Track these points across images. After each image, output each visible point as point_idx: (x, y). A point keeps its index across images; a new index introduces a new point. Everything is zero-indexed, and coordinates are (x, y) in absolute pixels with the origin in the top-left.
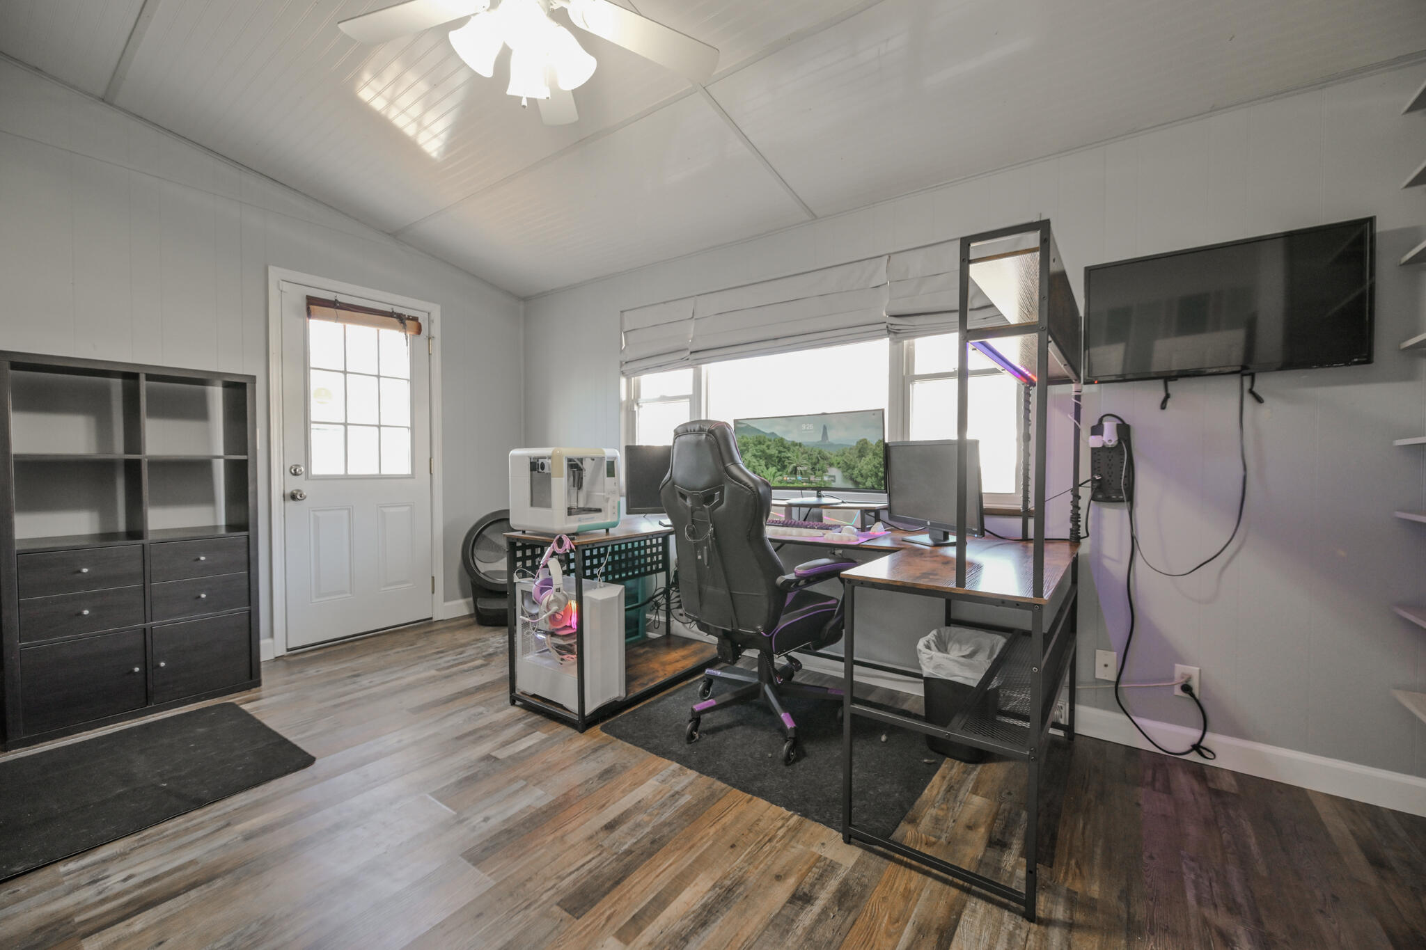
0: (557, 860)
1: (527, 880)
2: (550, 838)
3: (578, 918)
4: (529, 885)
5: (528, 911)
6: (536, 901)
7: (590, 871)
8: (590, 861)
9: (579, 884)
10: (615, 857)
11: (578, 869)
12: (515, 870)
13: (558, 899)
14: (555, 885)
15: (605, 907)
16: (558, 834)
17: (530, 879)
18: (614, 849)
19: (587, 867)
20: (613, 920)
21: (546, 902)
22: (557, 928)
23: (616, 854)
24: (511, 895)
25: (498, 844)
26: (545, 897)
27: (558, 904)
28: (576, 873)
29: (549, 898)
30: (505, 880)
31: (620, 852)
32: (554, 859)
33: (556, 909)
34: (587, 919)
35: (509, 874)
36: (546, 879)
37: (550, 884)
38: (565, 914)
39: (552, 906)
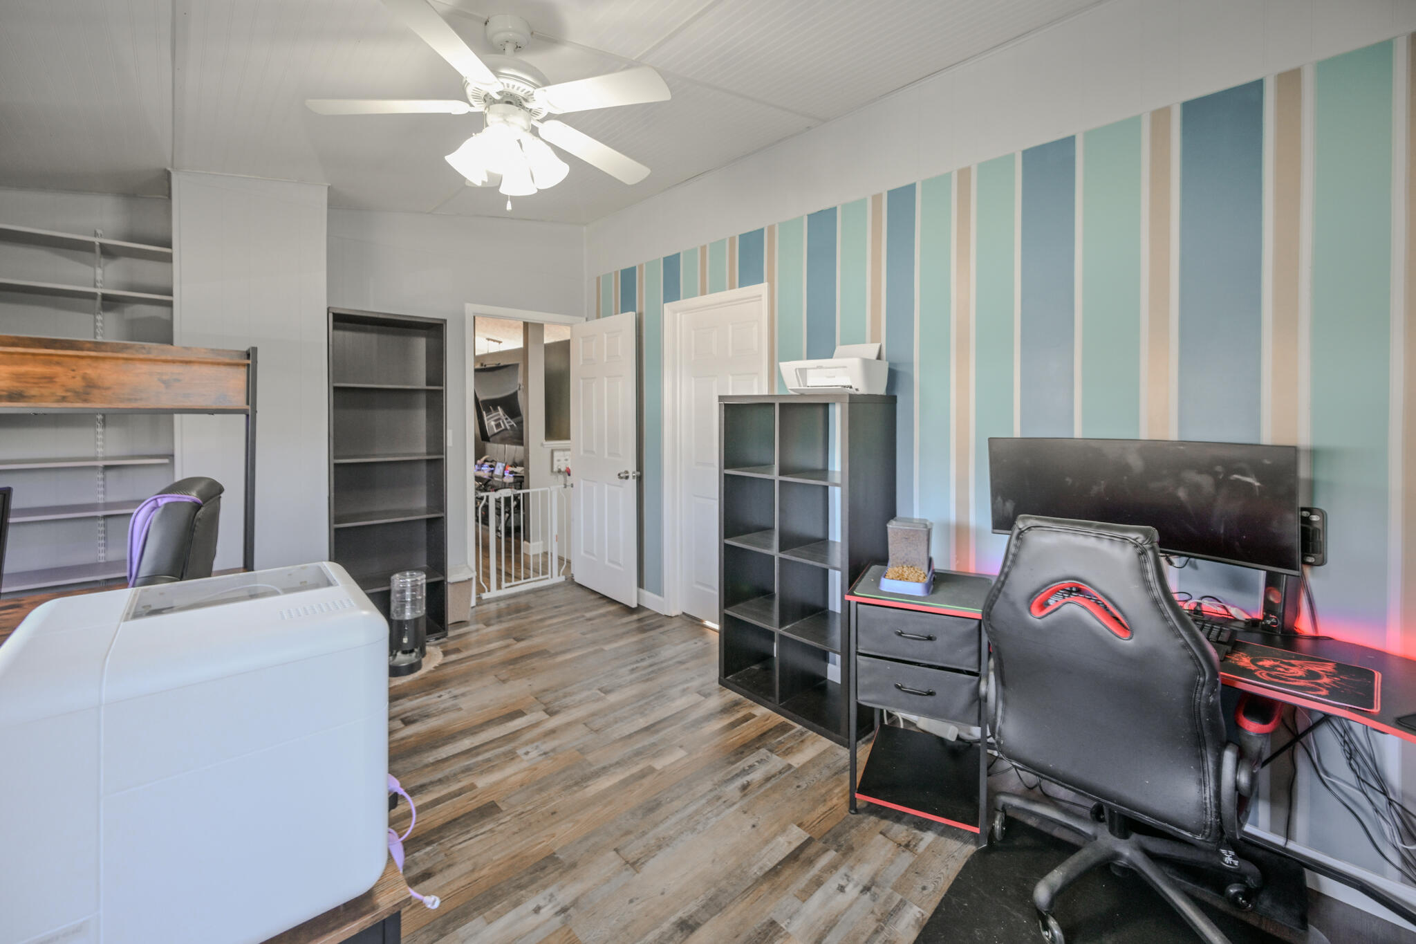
0: (488, 847)
1: (517, 833)
2: (485, 872)
3: (493, 801)
4: (516, 829)
5: (523, 810)
6: (515, 816)
7: (468, 832)
8: (465, 841)
9: (482, 822)
10: (442, 841)
11: (476, 836)
12: (524, 842)
13: (501, 815)
14: (498, 826)
15: (474, 804)
16: (476, 875)
17: (515, 833)
18: (439, 848)
19: (469, 836)
20: (474, 796)
21: (509, 815)
22: (508, 798)
23: (440, 844)
24: (530, 824)
25: (531, 874)
26: (508, 818)
27: (502, 811)
28: (479, 833)
29: (505, 817)
30: (532, 835)
31: (435, 845)
32: (490, 849)
33: (504, 808)
34: (487, 800)
35: (529, 839)
36: (501, 832)
37: (501, 827)
38: (499, 805)
39: (506, 810)
